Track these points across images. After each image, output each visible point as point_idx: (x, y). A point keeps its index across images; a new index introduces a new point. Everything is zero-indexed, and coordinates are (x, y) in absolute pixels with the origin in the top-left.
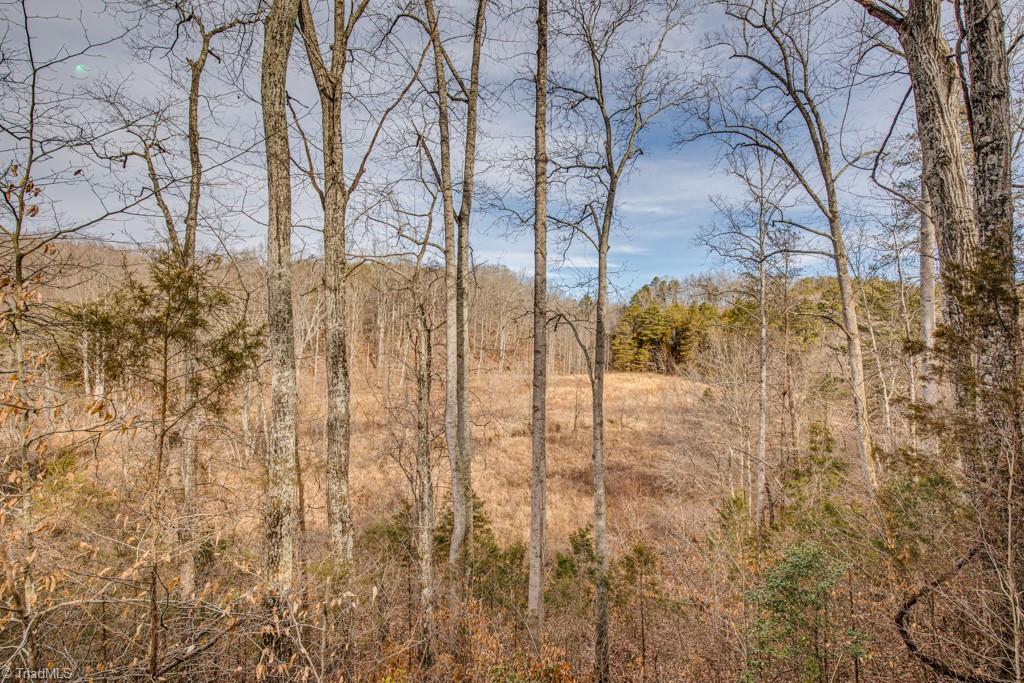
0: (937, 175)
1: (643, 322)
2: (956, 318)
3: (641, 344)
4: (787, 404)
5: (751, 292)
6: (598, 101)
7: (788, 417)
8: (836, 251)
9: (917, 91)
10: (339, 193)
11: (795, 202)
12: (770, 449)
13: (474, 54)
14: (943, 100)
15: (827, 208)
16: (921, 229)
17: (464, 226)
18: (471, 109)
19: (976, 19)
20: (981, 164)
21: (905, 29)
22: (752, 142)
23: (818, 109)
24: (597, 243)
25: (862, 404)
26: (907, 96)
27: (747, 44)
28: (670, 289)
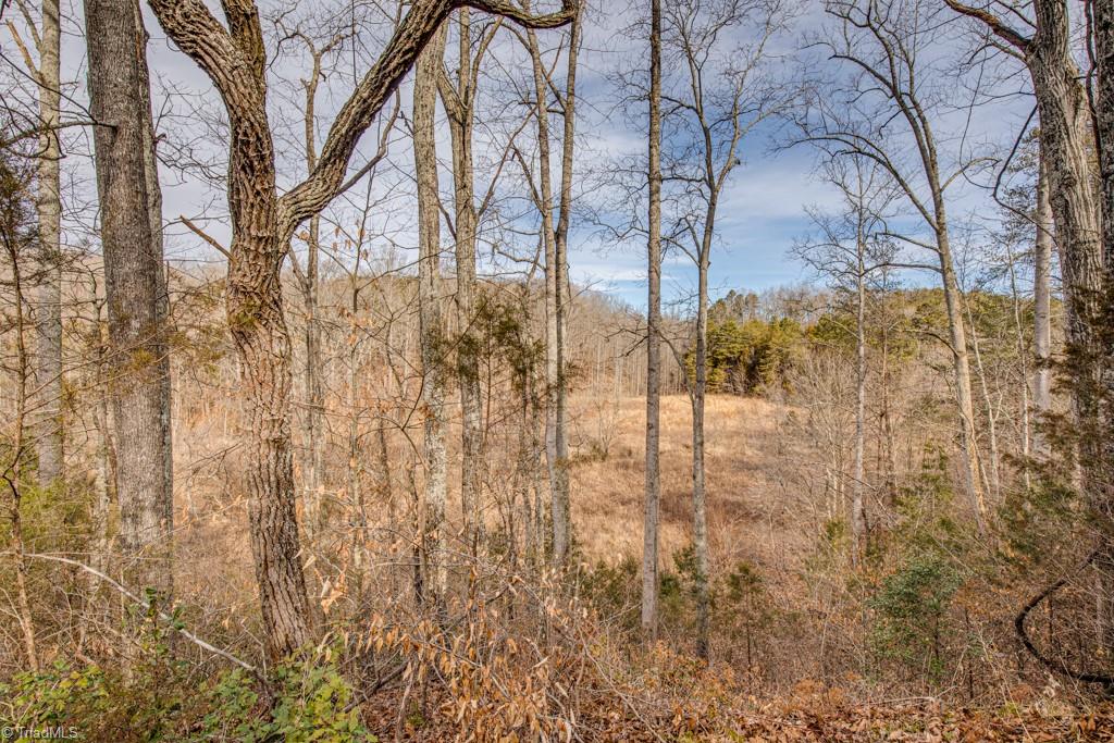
0: (1062, 196)
1: (718, 339)
2: (1079, 336)
3: (716, 363)
4: (884, 427)
5: (846, 307)
6: (696, 110)
7: (884, 440)
8: (943, 266)
9: (1043, 112)
10: (471, 216)
11: (899, 213)
12: (867, 474)
13: (570, 65)
14: (1069, 123)
15: (934, 219)
16: (1037, 241)
17: (562, 242)
18: (567, 121)
19: (1107, 53)
20: (1108, 190)
21: (1032, 51)
22: (852, 149)
23: (926, 114)
24: (697, 259)
25: (969, 426)
26: (1032, 115)
27: (849, 44)
28: (746, 303)
